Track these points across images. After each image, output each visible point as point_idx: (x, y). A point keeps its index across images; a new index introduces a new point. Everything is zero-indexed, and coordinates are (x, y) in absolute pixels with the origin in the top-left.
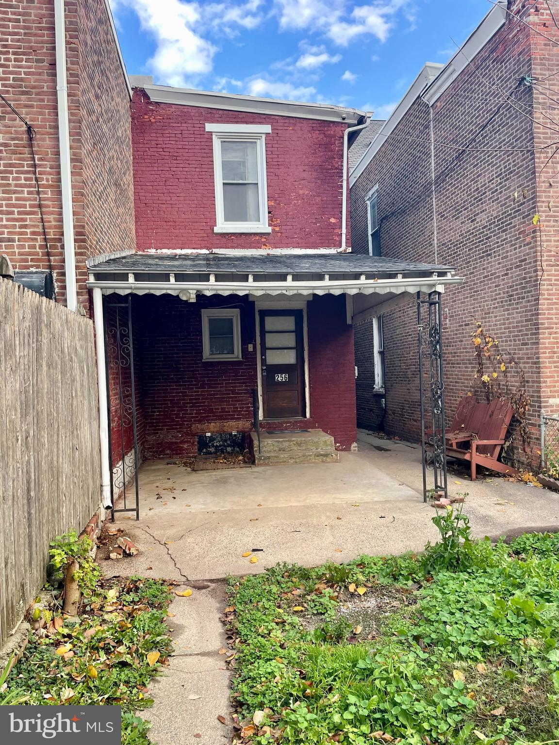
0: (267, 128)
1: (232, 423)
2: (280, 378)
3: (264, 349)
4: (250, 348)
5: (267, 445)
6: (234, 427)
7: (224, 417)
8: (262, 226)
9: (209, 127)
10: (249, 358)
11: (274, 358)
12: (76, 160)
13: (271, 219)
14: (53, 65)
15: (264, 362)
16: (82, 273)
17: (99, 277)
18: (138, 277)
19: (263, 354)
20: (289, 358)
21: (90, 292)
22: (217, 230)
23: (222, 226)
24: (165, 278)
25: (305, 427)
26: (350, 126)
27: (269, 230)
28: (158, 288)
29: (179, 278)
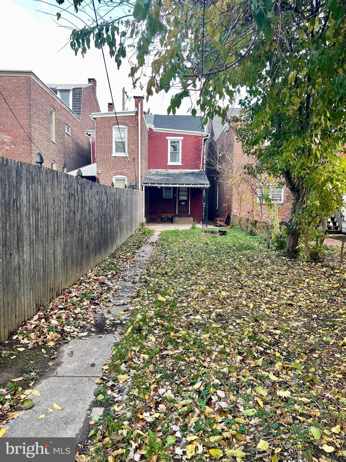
0: (182, 138)
1: (170, 214)
2: (183, 203)
3: (179, 196)
4: (175, 195)
5: (177, 219)
6: (170, 216)
7: (168, 213)
8: (179, 163)
9: (167, 138)
10: (175, 198)
11: (182, 198)
12: (141, 163)
13: (182, 162)
14: (138, 147)
15: (178, 199)
16: (141, 183)
17: (144, 184)
18: (151, 184)
19: (179, 197)
20: (185, 198)
21: (143, 186)
22: (168, 164)
23: (170, 163)
24: (155, 184)
25: (189, 216)
26: (205, 137)
27: (181, 165)
28: (154, 185)
29: (158, 184)
